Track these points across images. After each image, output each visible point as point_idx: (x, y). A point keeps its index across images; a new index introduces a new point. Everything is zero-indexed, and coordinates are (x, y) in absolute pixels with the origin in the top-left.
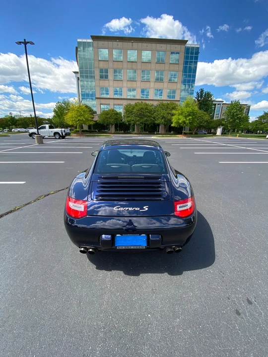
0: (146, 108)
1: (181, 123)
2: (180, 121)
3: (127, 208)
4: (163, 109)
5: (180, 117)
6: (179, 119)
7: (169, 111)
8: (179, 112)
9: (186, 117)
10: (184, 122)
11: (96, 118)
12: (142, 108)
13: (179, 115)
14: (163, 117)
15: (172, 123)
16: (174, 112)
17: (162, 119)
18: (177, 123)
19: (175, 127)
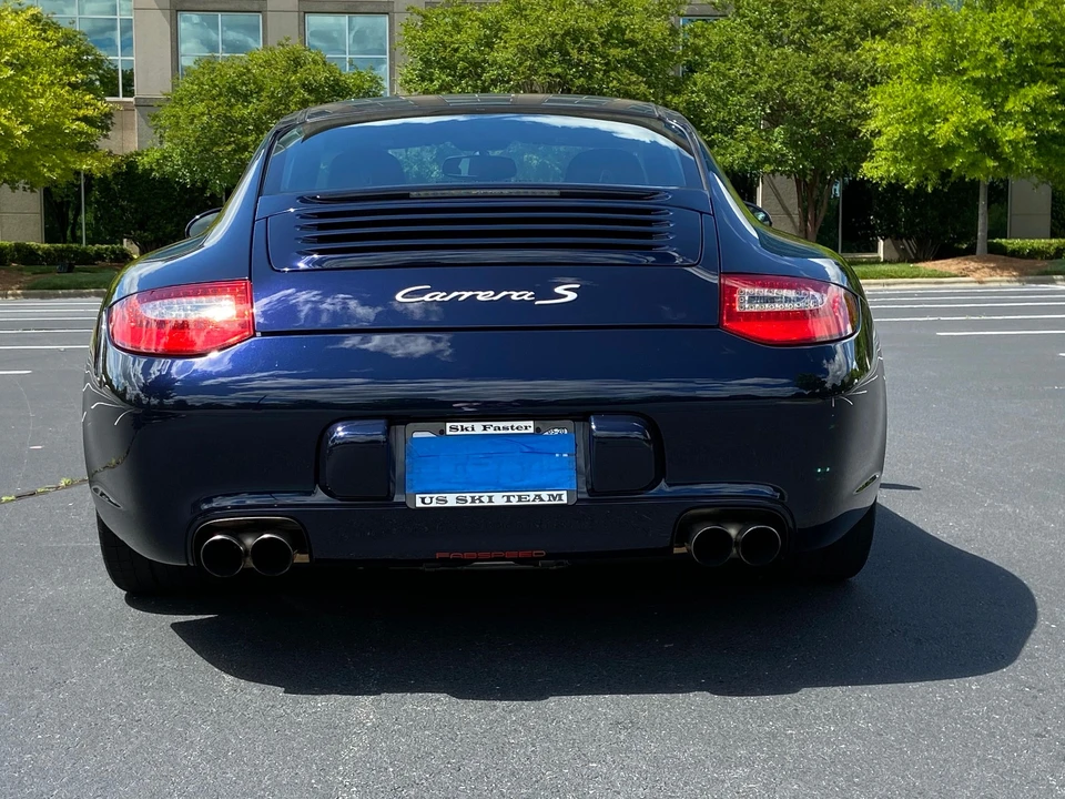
0: (614, 34)
1: (950, 150)
2: (943, 132)
3: (467, 294)
4: (773, 39)
5: (939, 93)
6: (929, 114)
7: (828, 49)
8: (929, 48)
9: (991, 90)
10: (985, 142)
11: (130, 141)
12: (574, 35)
13: (925, 80)
14: (780, 111)
15: (864, 150)
16: (876, 50)
17: (773, 120)
18: (915, 146)
19: (895, 187)
